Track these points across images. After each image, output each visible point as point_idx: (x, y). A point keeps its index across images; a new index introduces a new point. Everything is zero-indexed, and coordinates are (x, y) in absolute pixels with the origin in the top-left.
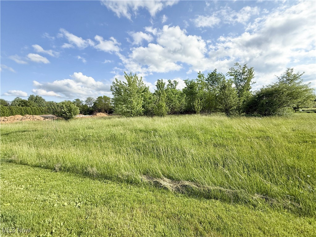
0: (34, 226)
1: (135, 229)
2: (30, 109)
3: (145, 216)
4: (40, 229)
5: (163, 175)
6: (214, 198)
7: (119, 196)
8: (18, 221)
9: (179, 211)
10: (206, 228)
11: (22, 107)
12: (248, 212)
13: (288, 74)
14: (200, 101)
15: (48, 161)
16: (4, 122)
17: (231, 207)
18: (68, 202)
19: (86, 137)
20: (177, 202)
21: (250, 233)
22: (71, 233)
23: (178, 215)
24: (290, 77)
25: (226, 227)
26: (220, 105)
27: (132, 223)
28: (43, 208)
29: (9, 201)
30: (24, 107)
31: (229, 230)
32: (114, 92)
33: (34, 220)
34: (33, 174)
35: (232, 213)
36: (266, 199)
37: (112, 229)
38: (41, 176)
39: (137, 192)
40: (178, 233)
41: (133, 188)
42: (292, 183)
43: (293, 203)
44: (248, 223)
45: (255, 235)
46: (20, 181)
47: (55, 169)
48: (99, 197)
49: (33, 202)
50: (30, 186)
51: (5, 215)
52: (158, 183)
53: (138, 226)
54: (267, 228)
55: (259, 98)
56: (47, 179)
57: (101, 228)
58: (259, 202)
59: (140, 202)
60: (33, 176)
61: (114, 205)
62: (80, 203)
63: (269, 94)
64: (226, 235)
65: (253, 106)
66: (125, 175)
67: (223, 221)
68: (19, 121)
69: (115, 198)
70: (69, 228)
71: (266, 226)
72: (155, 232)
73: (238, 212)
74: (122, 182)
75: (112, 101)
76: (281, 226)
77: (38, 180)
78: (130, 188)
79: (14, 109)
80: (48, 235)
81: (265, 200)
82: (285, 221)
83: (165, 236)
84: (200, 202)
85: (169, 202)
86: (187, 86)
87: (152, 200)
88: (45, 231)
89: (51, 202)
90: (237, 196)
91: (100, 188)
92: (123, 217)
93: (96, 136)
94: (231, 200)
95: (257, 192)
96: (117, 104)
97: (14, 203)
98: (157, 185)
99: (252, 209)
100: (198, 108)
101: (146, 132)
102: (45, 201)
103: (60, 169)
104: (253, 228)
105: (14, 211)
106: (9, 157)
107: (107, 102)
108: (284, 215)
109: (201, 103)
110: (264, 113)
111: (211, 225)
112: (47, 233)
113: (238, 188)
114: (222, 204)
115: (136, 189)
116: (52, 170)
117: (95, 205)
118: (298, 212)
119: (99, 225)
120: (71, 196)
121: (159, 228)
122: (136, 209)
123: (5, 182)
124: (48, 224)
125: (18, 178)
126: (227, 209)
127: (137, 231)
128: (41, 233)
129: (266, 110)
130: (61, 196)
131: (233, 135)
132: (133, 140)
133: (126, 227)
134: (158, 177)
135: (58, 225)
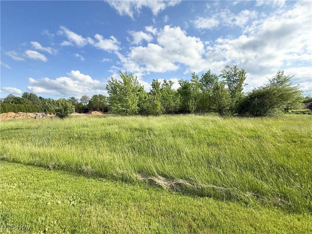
0: (26, 224)
1: (130, 226)
2: (24, 106)
3: (140, 214)
4: (32, 228)
5: (158, 173)
6: (208, 196)
7: (114, 195)
8: (9, 220)
9: (173, 209)
10: (200, 225)
11: (15, 105)
12: (240, 209)
13: (279, 77)
14: (194, 101)
15: (42, 160)
17: (224, 204)
18: (62, 200)
19: (81, 135)
20: (171, 200)
21: (242, 230)
22: (64, 231)
23: (172, 213)
24: (280, 80)
25: (219, 224)
26: (213, 106)
27: (126, 221)
28: (36, 206)
30: (17, 105)
31: (222, 227)
32: (109, 91)
33: (27, 218)
34: (25, 172)
35: (225, 210)
36: (258, 197)
37: (106, 227)
38: (35, 174)
39: (132, 190)
40: (172, 231)
41: (128, 186)
42: (282, 181)
43: (283, 201)
44: (240, 220)
45: (246, 232)
46: (13, 179)
47: (49, 167)
48: (93, 195)
49: (26, 201)
50: (23, 184)
52: (152, 181)
53: (132, 224)
54: (258, 225)
55: (251, 99)
56: (41, 177)
57: (95, 226)
58: (251, 200)
59: (134, 200)
60: (25, 174)
61: (109, 203)
62: (74, 201)
63: (261, 96)
64: (219, 232)
65: (246, 107)
66: (120, 174)
67: (216, 218)
68: (12, 118)
69: (110, 196)
70: (63, 227)
71: (258, 223)
72: (150, 230)
73: (230, 209)
74: (117, 180)
75: (108, 100)
76: (272, 222)
77: (31, 178)
78: (124, 186)
79: (7, 106)
81: (256, 197)
82: (275, 218)
83: (159, 233)
84: (194, 200)
85: (163, 200)
86: (182, 86)
87: (146, 198)
88: (38, 230)
89: (44, 200)
90: (229, 193)
91: (94, 186)
92: (118, 215)
93: (91, 134)
94: (223, 197)
95: (249, 190)
96: (113, 103)
97: (5, 202)
98: (152, 183)
99: (244, 206)
100: (193, 108)
101: (142, 130)
102: (38, 199)
103: (54, 168)
104: (245, 225)
105: (6, 209)
107: (102, 101)
108: (274, 212)
109: (195, 103)
110: (256, 114)
111: (204, 223)
112: (39, 231)
113: (231, 186)
114: (215, 202)
115: (130, 187)
116: (45, 168)
117: (90, 203)
118: (287, 209)
119: (94, 223)
120: (65, 195)
121: (153, 225)
122: (130, 207)
124: (41, 223)
125: (10, 176)
126: (220, 207)
127: (131, 229)
129: (258, 111)
130: (55, 194)
131: (226, 134)
132: (128, 139)
133: (120, 225)
134: (153, 175)
135: (52, 224)
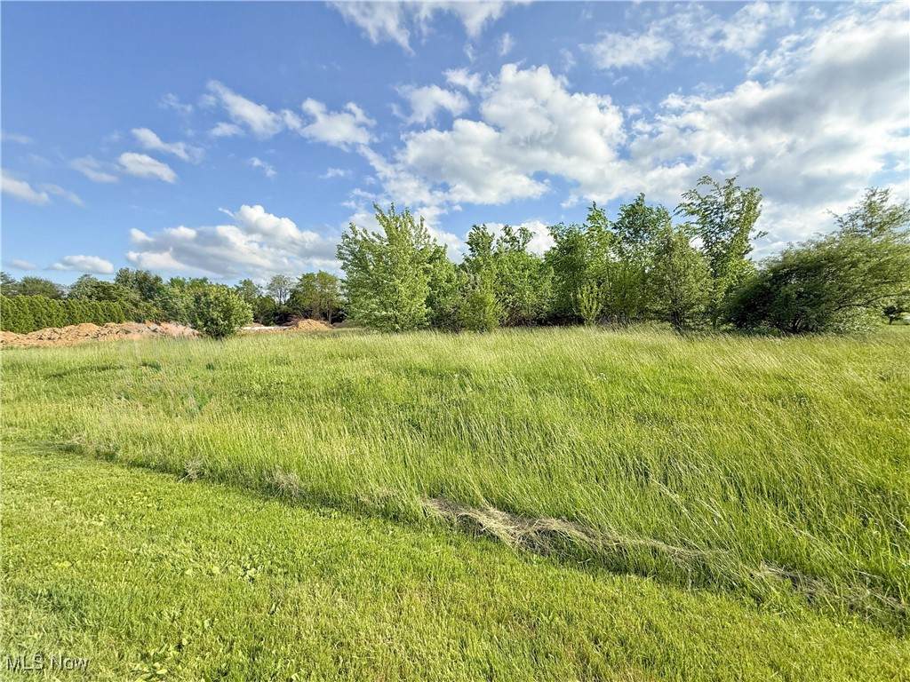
0: (132, 626)
1: (407, 647)
2: (119, 307)
3: (435, 614)
4: (147, 636)
5: (486, 498)
6: (636, 572)
7: (363, 555)
8: (90, 610)
9: (532, 603)
10: (612, 655)
11: (97, 303)
12: (737, 614)
13: (871, 208)
14: (596, 288)
15: (169, 452)
16: (51, 342)
17: (687, 598)
18: (222, 564)
19: (270, 386)
20: (526, 579)
22: (231, 649)
23: (528, 616)
24: (875, 218)
25: (672, 657)
26: (655, 301)
27: (398, 632)
28: (156, 578)
29: (67, 555)
30: (103, 303)
31: (680, 665)
32: (346, 262)
33: (133, 608)
34: (127, 485)
35: (689, 615)
36: (795, 580)
37: (342, 644)
38: (150, 490)
39: (413, 546)
40: (529, 666)
41: (401, 534)
43: (879, 596)
44: (738, 647)
46: (96, 502)
47: (187, 474)
48: (305, 555)
49: (130, 562)
50: (122, 518)
51: (57, 592)
52: (471, 521)
53: (415, 639)
54: (796, 665)
55: (777, 280)
56: (166, 499)
57: (313, 641)
58: (773, 589)
59: (421, 573)
60: (128, 492)
61: (349, 579)
62: (253, 569)
63: (809, 270)
65: (759, 304)
66: (378, 496)
67: (661, 639)
68: (89, 340)
69: (352, 560)
70: (226, 638)
71: (794, 660)
72: (464, 660)
73: (707, 614)
74: (370, 516)
75: (342, 288)
76: (841, 662)
77: (141, 503)
78: (391, 532)
79: (77, 307)
80: (171, 653)
81: (789, 582)
82: (852, 648)
84: (594, 580)
85: (502, 578)
86: (559, 243)
87: (454, 569)
88: (162, 640)
89: (176, 562)
90: (704, 566)
91: (309, 530)
92: (374, 613)
93: (297, 383)
94: (686, 577)
95: (766, 557)
96: (356, 296)
97: (79, 562)
98: (469, 526)
99: (752, 607)
100: (591, 308)
101: (440, 375)
102: (161, 559)
103: (201, 475)
104: (754, 664)
105: (81, 583)
106: (65, 436)
107: (327, 291)
108: (850, 630)
109: (598, 295)
110: (791, 325)
111: (626, 649)
112: (166, 645)
113: (709, 545)
114: (660, 589)
115: (408, 536)
116: (178, 475)
117: (296, 575)
118: (892, 624)
119: (308, 632)
120: (231, 550)
121: (475, 648)
122: (409, 591)
123: (55, 504)
124: (170, 623)
125: (89, 495)
126: (676, 606)
127: (412, 654)
128: (150, 645)
129: (798, 317)
130: (203, 546)
131: (694, 388)
132: (401, 398)
133: (381, 642)
134: (472, 504)
135: (197, 627)
